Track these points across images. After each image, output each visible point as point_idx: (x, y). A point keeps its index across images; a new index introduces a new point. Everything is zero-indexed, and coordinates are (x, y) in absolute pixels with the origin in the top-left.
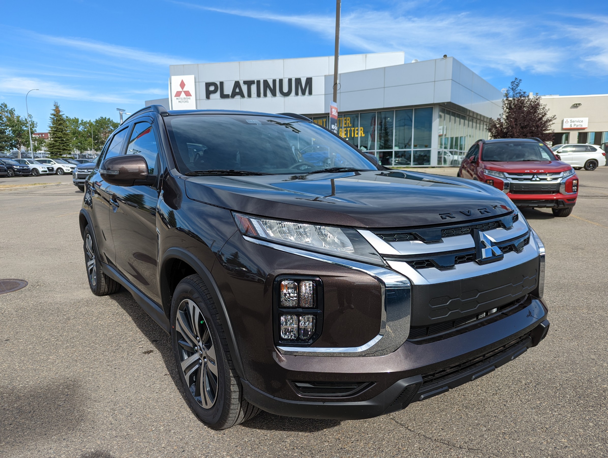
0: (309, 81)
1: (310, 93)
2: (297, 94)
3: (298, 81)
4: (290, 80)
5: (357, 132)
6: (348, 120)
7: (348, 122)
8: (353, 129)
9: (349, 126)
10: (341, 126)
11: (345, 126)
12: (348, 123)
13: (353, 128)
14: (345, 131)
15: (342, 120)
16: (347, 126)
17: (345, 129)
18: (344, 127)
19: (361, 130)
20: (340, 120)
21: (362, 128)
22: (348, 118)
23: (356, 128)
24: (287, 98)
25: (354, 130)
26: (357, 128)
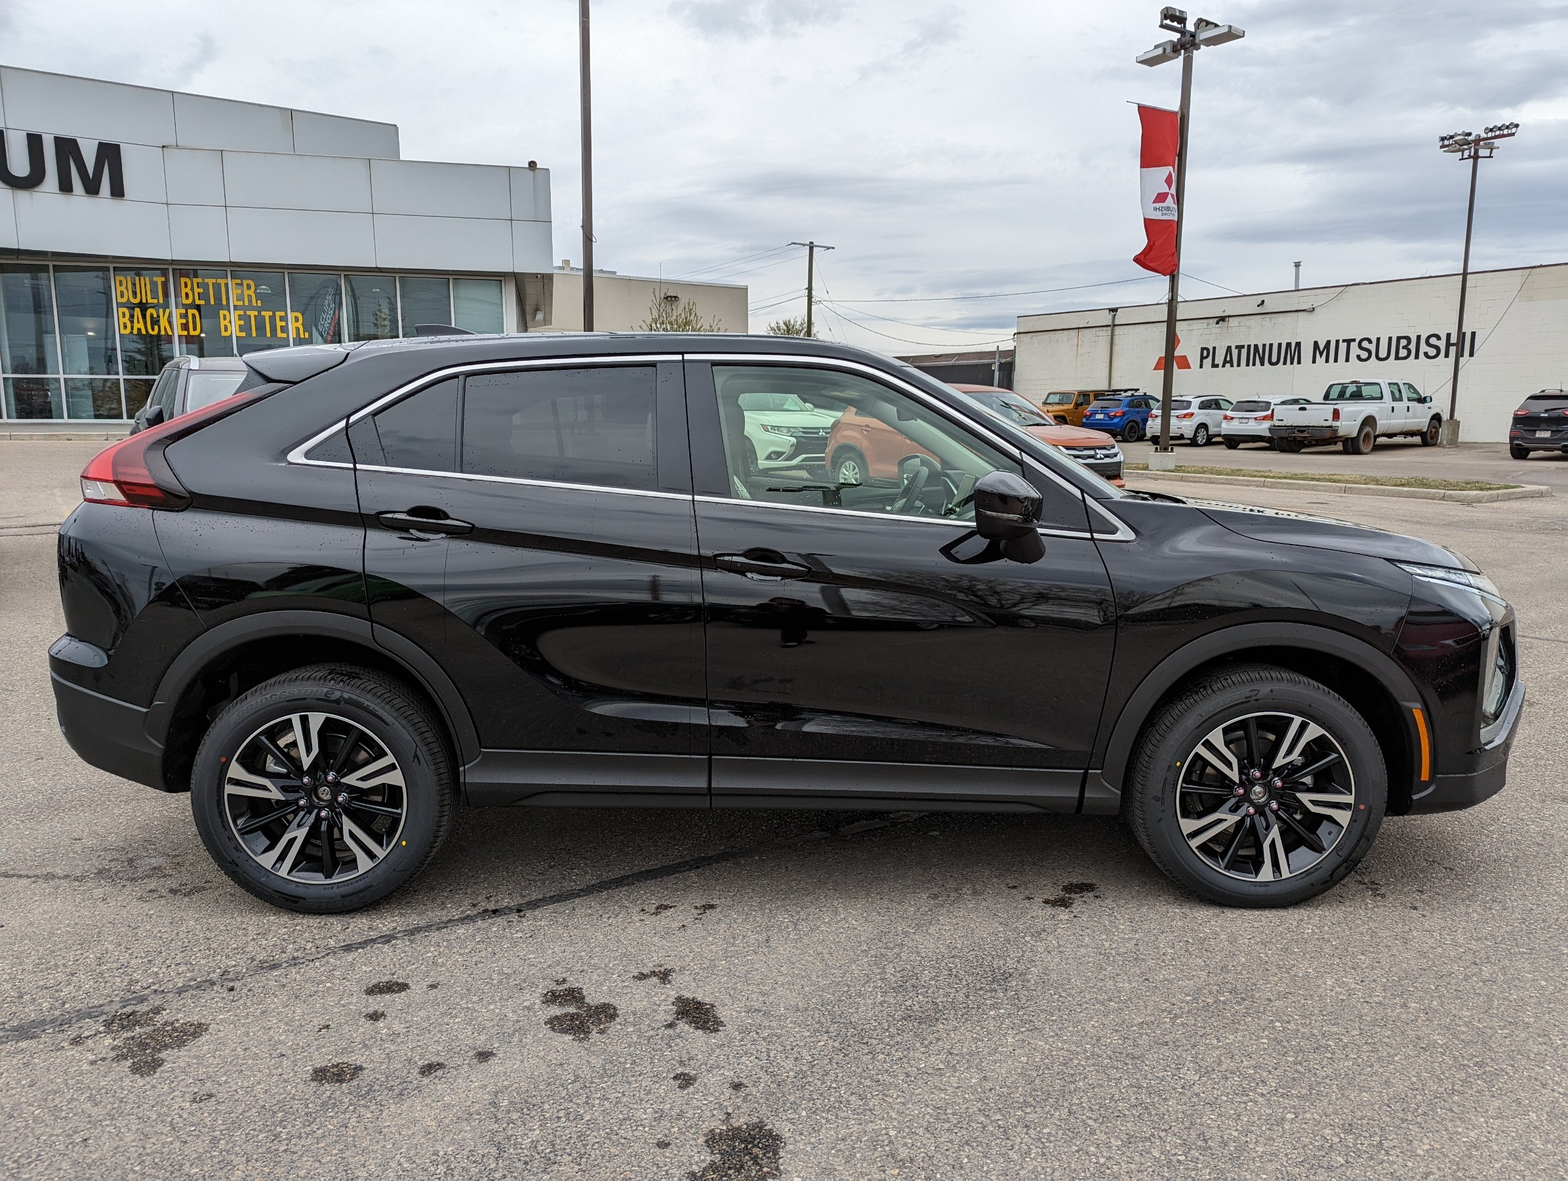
0: (110, 153)
1: (118, 191)
2: (65, 186)
3: (67, 148)
4: (34, 141)
5: (283, 324)
6: (249, 287)
7: (246, 292)
8: (267, 314)
9: (254, 304)
10: (224, 303)
11: (241, 303)
12: (250, 296)
13: (271, 313)
14: (240, 318)
15: (226, 285)
16: (247, 303)
17: (242, 313)
18: (236, 308)
19: (297, 319)
20: (219, 284)
21: (299, 315)
22: (245, 282)
23: (278, 314)
24: (23, 196)
25: (272, 319)
26: (283, 314)
